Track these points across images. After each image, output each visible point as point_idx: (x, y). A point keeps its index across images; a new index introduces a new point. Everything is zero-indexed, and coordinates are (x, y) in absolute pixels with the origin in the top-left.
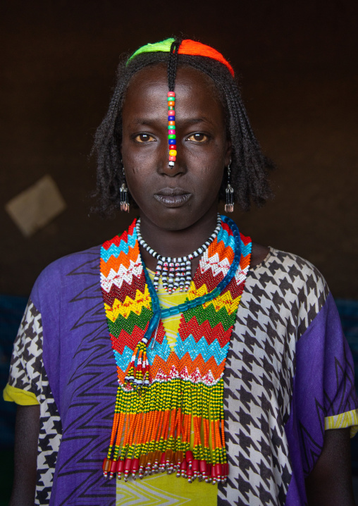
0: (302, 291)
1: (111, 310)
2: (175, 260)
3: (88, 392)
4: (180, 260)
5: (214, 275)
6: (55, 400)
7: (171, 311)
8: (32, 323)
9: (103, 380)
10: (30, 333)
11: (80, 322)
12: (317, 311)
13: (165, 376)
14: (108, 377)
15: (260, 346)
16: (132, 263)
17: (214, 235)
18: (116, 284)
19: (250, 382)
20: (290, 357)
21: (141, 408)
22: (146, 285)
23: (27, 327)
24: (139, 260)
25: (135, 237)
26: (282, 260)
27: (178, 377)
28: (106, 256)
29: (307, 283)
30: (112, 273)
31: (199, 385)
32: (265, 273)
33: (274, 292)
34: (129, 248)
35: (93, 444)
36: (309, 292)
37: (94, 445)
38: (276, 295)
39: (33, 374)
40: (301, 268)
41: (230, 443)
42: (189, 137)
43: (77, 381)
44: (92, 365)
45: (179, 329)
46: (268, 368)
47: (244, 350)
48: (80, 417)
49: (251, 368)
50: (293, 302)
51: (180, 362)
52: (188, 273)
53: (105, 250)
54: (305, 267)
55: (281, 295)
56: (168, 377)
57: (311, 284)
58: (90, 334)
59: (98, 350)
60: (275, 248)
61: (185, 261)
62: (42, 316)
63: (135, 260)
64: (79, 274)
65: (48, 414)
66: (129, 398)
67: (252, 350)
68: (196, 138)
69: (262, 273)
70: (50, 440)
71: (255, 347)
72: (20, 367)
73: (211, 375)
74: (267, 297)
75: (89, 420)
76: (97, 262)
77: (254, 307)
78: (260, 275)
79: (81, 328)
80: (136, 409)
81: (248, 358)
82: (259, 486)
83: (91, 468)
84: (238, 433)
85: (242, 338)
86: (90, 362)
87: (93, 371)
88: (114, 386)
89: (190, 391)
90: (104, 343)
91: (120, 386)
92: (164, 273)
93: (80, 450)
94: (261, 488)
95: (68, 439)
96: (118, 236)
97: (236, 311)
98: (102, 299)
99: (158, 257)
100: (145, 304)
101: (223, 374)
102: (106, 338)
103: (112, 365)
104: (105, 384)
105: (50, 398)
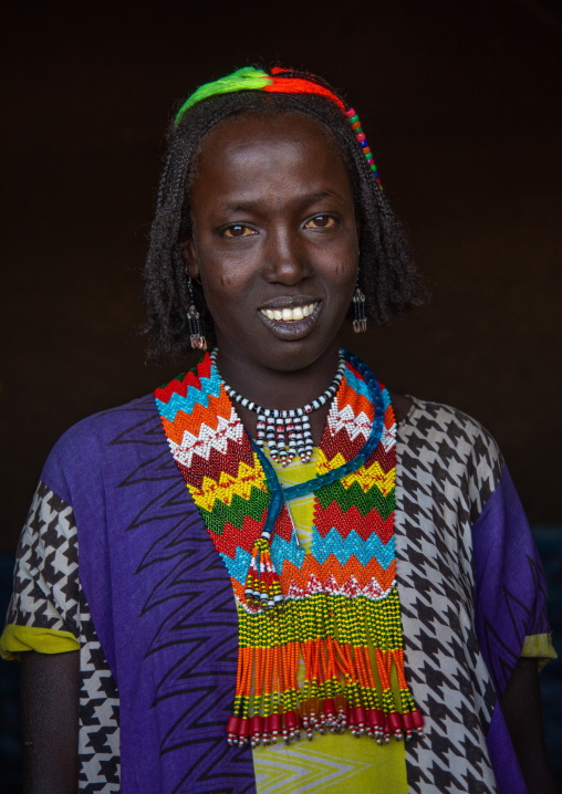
0: (470, 458)
2: (284, 413)
4: (292, 413)
5: (351, 440)
6: (101, 643)
9: (206, 602)
10: (52, 539)
11: (141, 518)
12: (492, 488)
14: (213, 597)
15: (429, 540)
16: (223, 421)
17: (339, 377)
18: (199, 454)
19: (427, 592)
20: (466, 557)
23: (44, 529)
24: (234, 417)
25: (213, 383)
27: (321, 591)
29: (475, 447)
30: (189, 437)
31: (360, 600)
32: (414, 434)
33: (433, 462)
34: (210, 398)
36: (478, 461)
38: (435, 466)
39: (66, 604)
40: (464, 425)
41: (413, 683)
42: (307, 223)
44: (181, 581)
46: (446, 571)
47: (408, 547)
48: (180, 661)
49: (423, 571)
50: (461, 475)
53: (163, 404)
54: (468, 424)
55: (443, 465)
57: (480, 449)
58: (165, 536)
59: (185, 558)
60: (421, 398)
61: (299, 417)
64: (127, 442)
66: (257, 624)
67: (420, 546)
68: (316, 222)
69: (410, 434)
70: (96, 708)
71: (423, 542)
74: (424, 469)
76: (153, 424)
77: (411, 485)
78: (408, 437)
79: (144, 527)
80: (269, 641)
81: (417, 559)
82: (463, 740)
83: (211, 735)
84: (423, 666)
85: (403, 530)
86: (178, 576)
87: (186, 591)
88: (226, 610)
89: (344, 610)
90: (192, 548)
91: (242, 606)
92: (271, 436)
93: (189, 711)
94: (467, 744)
95: (168, 696)
96: (177, 379)
97: (393, 490)
98: (172, 482)
99: (258, 410)
100: (258, 483)
101: (395, 581)
102: (194, 539)
103: (215, 579)
104: (211, 608)
105: (93, 640)
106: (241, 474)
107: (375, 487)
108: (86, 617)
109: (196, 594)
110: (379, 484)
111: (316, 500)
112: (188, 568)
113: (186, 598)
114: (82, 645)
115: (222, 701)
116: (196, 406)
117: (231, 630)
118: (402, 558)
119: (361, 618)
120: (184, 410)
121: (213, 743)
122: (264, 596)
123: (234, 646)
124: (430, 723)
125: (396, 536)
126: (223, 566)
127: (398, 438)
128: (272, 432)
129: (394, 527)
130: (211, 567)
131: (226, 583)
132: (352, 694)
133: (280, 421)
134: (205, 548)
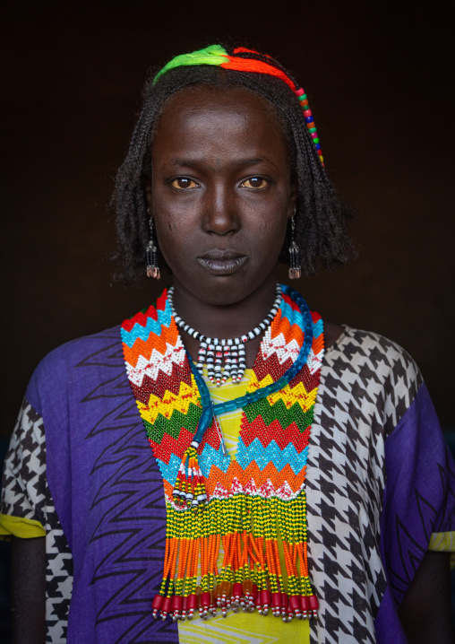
0: (388, 379)
1: (147, 409)
2: (223, 342)
3: (122, 516)
4: (230, 342)
5: (281, 363)
6: (64, 531)
7: (227, 407)
8: (31, 431)
9: (141, 500)
10: (29, 444)
11: (97, 428)
12: (407, 405)
13: (226, 491)
14: (146, 496)
15: (340, 450)
16: (170, 348)
17: (274, 311)
18: (149, 375)
19: (332, 494)
20: (378, 463)
21: (200, 532)
22: (192, 376)
23: (23, 436)
24: (179, 343)
25: (167, 315)
26: (361, 342)
27: (241, 491)
28: (130, 339)
29: (394, 369)
30: (142, 361)
31: (273, 500)
32: (340, 358)
33: (353, 383)
34: (163, 328)
35: (140, 580)
36: (396, 381)
37: (143, 581)
38: (355, 386)
39: (37, 498)
40: (386, 350)
41: (313, 571)
42: (243, 183)
43: (103, 503)
44: (122, 482)
45: (240, 432)
46: (352, 476)
47: (320, 455)
48: (116, 548)
49: (331, 476)
50: (378, 394)
51: (244, 474)
52: (241, 359)
53: (127, 332)
54: (390, 349)
55: (362, 385)
56: (229, 493)
57: (398, 370)
58: (115, 444)
59: (127, 462)
60: (352, 326)
61: (238, 344)
62: (44, 420)
63: (173, 343)
64: (91, 364)
65: (55, 550)
66: (182, 519)
67: (330, 455)
68: (252, 183)
69: (336, 358)
70: (59, 584)
71: (334, 451)
72: (17, 489)
73: (287, 487)
74: (344, 388)
75: (129, 551)
76: (116, 349)
77: (329, 402)
78: (333, 360)
79: (99, 436)
80: (193, 533)
81: (326, 466)
82: (352, 621)
83: (140, 610)
84: (322, 557)
85: (317, 441)
86: (119, 478)
87: (124, 490)
88: (157, 507)
89: (259, 508)
90: (134, 454)
91: (169, 503)
92: (210, 360)
93: (122, 589)
94: (355, 624)
95: (105, 576)
96: (142, 312)
97: (313, 407)
98: (125, 398)
99: (201, 338)
100: (194, 400)
101: (303, 485)
102: (136, 447)
103: (150, 480)
104: (143, 505)
105: (57, 528)
106: (182, 393)
107: (297, 405)
108: (50, 509)
109: (132, 493)
110: (301, 402)
111: (243, 414)
113: (124, 496)
114: (48, 532)
115: (152, 582)
116: (151, 335)
117: (160, 523)
118: (312, 465)
119: (273, 516)
120: (141, 338)
121: (141, 616)
122: (189, 496)
123: (163, 537)
124: (324, 606)
125: (310, 446)
126: (158, 470)
127: (324, 362)
128: (212, 357)
129: (309, 439)
130: (148, 470)
131: (158, 484)
132: (261, 585)
133: (219, 348)
134: (145, 454)
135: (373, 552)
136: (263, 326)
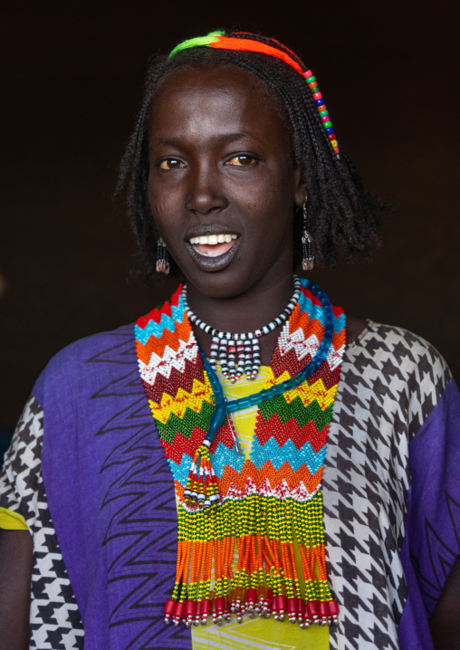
0: (412, 376)
1: (160, 408)
2: (236, 336)
3: (131, 518)
4: (243, 336)
5: (299, 359)
6: (56, 531)
7: (240, 404)
8: (30, 423)
9: (150, 501)
10: (26, 436)
11: (107, 427)
12: (434, 402)
13: (240, 492)
14: (156, 497)
15: (360, 449)
16: (183, 344)
17: (291, 306)
18: (162, 373)
19: (350, 495)
20: (401, 463)
22: (205, 372)
23: (22, 428)
24: (192, 339)
25: (181, 311)
26: (384, 337)
27: (255, 492)
28: (143, 336)
29: (420, 365)
30: (155, 358)
31: (288, 501)
32: (361, 354)
33: (375, 379)
34: (176, 324)
36: (422, 378)
38: (377, 383)
39: (25, 492)
40: (411, 345)
41: (332, 576)
43: (112, 504)
44: (131, 483)
45: (255, 430)
46: (372, 477)
47: (338, 454)
48: (126, 551)
49: (349, 477)
50: (401, 391)
51: (257, 473)
52: (256, 355)
53: (140, 329)
54: (416, 344)
55: (384, 382)
56: (243, 494)
57: (424, 366)
58: (125, 443)
59: (137, 463)
60: (376, 321)
61: (251, 339)
62: (45, 414)
63: (186, 339)
65: (45, 549)
66: (194, 521)
67: (349, 454)
69: (358, 354)
70: (46, 585)
71: (353, 450)
73: (303, 487)
74: (366, 385)
76: (129, 346)
77: (349, 399)
78: (355, 356)
79: (109, 435)
80: (206, 535)
81: (345, 465)
82: (373, 627)
83: (151, 614)
84: (340, 561)
85: (336, 440)
86: (129, 478)
87: (134, 491)
88: (167, 509)
89: (274, 510)
90: (145, 455)
91: (180, 503)
92: (223, 355)
93: (132, 593)
94: (376, 631)
95: (114, 580)
96: (157, 309)
97: (332, 405)
98: (137, 397)
100: (207, 398)
101: (320, 485)
102: (147, 447)
103: (160, 481)
104: (153, 507)
105: (48, 526)
106: (195, 390)
107: (315, 403)
109: (142, 494)
110: (320, 400)
111: (259, 412)
112: (138, 472)
113: (133, 497)
114: (38, 529)
115: (163, 586)
116: (165, 331)
117: (171, 526)
118: (330, 465)
119: (288, 517)
120: (155, 335)
121: (152, 621)
122: (201, 496)
123: (173, 539)
124: (344, 612)
125: (327, 445)
126: (169, 471)
127: (345, 358)
128: (224, 352)
129: (327, 438)
130: (159, 471)
131: (169, 485)
132: (277, 589)
134: (157, 454)
135: (395, 555)
136: (278, 320)
